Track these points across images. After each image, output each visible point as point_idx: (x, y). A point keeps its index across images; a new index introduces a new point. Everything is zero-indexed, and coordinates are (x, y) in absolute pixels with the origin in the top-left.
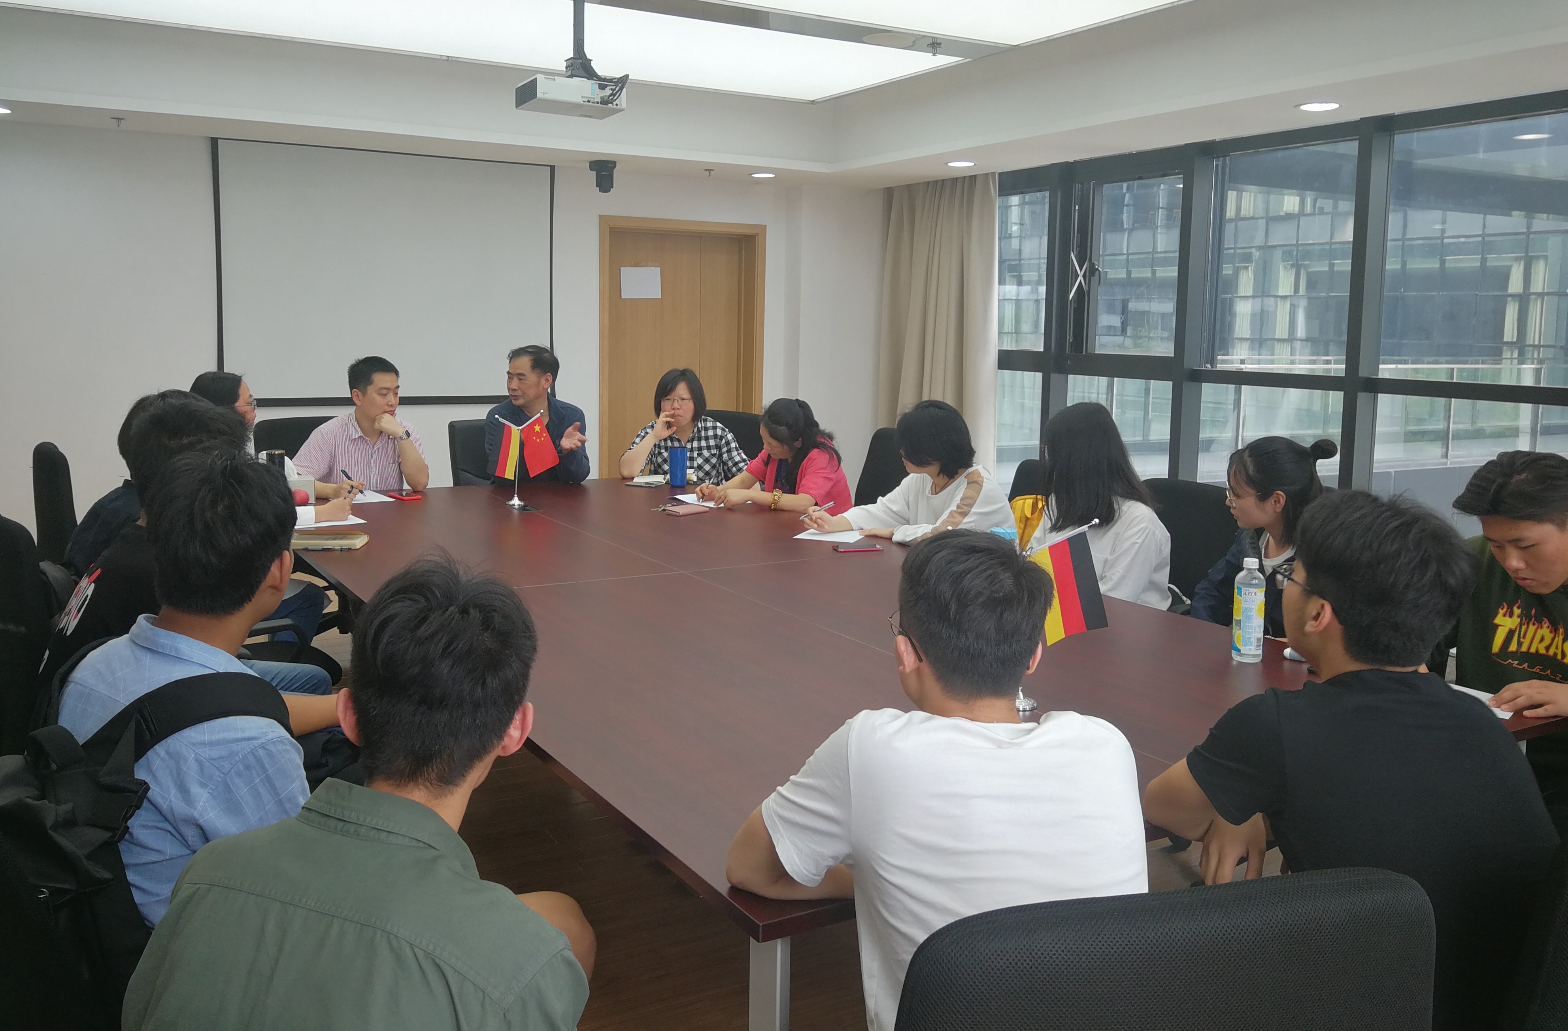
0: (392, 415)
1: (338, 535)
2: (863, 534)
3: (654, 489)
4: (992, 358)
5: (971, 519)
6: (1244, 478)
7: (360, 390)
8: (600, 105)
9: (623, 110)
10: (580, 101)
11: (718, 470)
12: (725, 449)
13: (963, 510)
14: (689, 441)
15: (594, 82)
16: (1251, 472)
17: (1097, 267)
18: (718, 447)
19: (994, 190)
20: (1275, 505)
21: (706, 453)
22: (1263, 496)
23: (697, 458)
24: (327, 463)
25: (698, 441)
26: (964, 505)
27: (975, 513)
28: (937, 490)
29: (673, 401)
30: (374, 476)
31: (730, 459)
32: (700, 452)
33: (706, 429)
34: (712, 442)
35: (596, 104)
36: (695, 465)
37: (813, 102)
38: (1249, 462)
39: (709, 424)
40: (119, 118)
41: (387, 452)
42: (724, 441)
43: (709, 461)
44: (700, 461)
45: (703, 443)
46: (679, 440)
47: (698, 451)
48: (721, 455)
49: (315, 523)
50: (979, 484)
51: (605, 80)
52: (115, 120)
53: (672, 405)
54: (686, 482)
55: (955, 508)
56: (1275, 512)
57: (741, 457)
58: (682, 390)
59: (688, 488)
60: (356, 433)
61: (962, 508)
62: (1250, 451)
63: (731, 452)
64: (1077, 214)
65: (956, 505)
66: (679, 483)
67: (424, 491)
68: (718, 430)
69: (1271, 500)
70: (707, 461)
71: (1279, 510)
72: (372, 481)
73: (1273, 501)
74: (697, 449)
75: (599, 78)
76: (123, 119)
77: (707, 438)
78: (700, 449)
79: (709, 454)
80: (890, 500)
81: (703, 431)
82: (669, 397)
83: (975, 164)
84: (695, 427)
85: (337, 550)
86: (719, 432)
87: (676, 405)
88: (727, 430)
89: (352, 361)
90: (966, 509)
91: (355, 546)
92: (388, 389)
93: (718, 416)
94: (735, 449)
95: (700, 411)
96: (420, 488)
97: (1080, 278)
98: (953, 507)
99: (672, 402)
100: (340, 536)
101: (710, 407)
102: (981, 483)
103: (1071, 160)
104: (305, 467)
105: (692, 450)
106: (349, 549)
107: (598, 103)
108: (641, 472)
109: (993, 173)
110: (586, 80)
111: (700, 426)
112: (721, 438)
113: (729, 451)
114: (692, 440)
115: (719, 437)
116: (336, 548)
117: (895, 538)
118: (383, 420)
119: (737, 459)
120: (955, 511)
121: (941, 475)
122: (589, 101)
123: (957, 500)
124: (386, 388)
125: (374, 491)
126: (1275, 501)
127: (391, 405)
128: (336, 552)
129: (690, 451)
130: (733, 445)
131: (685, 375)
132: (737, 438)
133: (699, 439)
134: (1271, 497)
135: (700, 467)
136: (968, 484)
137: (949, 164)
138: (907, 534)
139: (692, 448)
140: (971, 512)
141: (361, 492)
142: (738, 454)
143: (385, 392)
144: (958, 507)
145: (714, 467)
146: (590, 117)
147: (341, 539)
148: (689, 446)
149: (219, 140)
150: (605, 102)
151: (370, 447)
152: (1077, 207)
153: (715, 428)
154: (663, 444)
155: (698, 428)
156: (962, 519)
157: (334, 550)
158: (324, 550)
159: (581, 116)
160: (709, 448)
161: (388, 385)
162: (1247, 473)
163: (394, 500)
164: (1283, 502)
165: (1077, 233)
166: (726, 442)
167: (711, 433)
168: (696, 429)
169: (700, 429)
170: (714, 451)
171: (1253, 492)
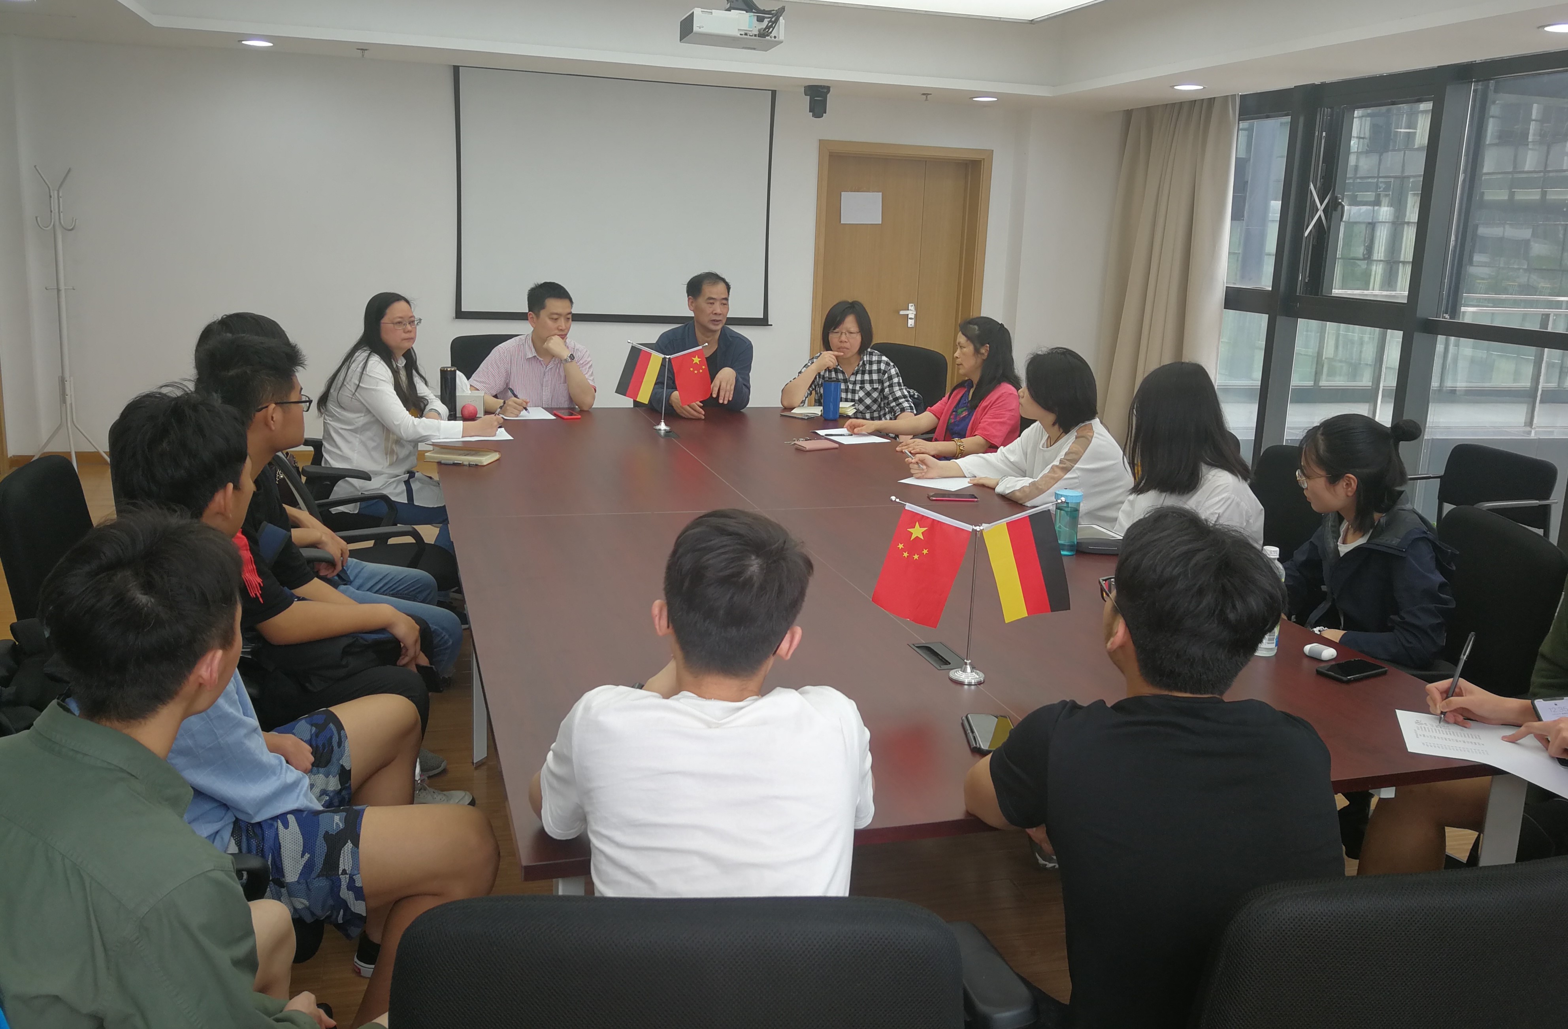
0: (563, 338)
1: (470, 450)
2: (972, 482)
3: (806, 421)
4: (1219, 295)
5: (1075, 475)
6: (1314, 457)
7: (534, 313)
8: (757, 38)
9: (782, 42)
10: (737, 34)
11: (880, 404)
12: (887, 384)
13: (1065, 466)
14: (853, 374)
15: (752, 14)
16: (1321, 451)
17: (1340, 201)
18: (881, 382)
19: (1233, 113)
20: (1347, 489)
21: (868, 387)
22: (1334, 478)
23: (859, 391)
24: (503, 379)
25: (862, 374)
26: (1068, 460)
27: (1078, 469)
28: (1052, 442)
29: (841, 334)
30: (546, 395)
31: (891, 394)
32: (862, 385)
33: (871, 363)
34: (875, 377)
35: (753, 37)
36: (857, 398)
37: (1032, 22)
38: (1320, 441)
39: (875, 358)
40: (363, 49)
41: (559, 373)
42: (886, 375)
43: (871, 395)
44: (861, 394)
45: (867, 377)
46: (843, 373)
47: (861, 384)
48: (883, 390)
49: (462, 437)
50: (1088, 439)
51: (764, 12)
52: (359, 51)
53: (840, 337)
54: (838, 416)
55: (1057, 463)
56: (1348, 496)
57: (903, 393)
58: (850, 323)
59: (841, 421)
60: (531, 353)
61: (1065, 464)
62: (1324, 428)
63: (893, 387)
64: (1323, 141)
65: (1059, 459)
66: (831, 416)
67: (590, 410)
68: (882, 364)
69: (1342, 484)
70: (868, 394)
71: (1350, 494)
72: (544, 398)
73: (1345, 484)
74: (860, 382)
75: (759, 11)
76: (366, 50)
77: (870, 372)
78: (863, 382)
79: (870, 388)
80: (1009, 450)
81: (868, 365)
82: (837, 330)
83: (1204, 88)
84: (861, 361)
85: (466, 465)
86: (883, 366)
87: (844, 338)
88: (892, 364)
89: (531, 285)
90: (1068, 464)
91: (482, 463)
92: (559, 315)
93: (885, 349)
94: (897, 385)
95: (866, 343)
96: (586, 409)
97: (1320, 213)
98: (1056, 463)
99: (839, 334)
100: (474, 452)
101: (877, 339)
102: (1090, 439)
103: (1317, 82)
104: (483, 382)
105: (855, 383)
106: (476, 465)
107: (755, 35)
108: (801, 403)
109: (1234, 96)
110: (745, 12)
111: (865, 359)
112: (885, 372)
113: (891, 386)
114: (856, 373)
115: (882, 372)
116: (465, 463)
117: (999, 489)
118: (552, 341)
119: (898, 394)
120: (1057, 466)
121: (1057, 426)
122: (746, 34)
123: (1062, 455)
124: (557, 314)
125: (544, 408)
126: (1347, 484)
127: (561, 330)
128: (465, 467)
129: (853, 384)
130: (896, 380)
131: (855, 308)
132: (902, 373)
133: (863, 373)
134: (1341, 480)
135: (861, 401)
136: (1076, 438)
137: (1176, 87)
138: (1008, 486)
139: (856, 380)
140: (1074, 468)
141: (526, 409)
142: (900, 390)
143: (555, 316)
144: (1061, 462)
145: (875, 401)
146: (754, 49)
147: (472, 455)
148: (852, 379)
149: (460, 68)
150: (763, 34)
151: (543, 367)
152: (1324, 134)
153: (879, 362)
154: (827, 376)
155: (864, 361)
156: (1063, 475)
157: (464, 465)
158: (454, 464)
159: (743, 48)
160: (871, 382)
161: (559, 311)
162: (1317, 451)
163: (554, 418)
164: (1354, 485)
165: (1323, 163)
166: (888, 377)
167: (875, 367)
168: (861, 363)
169: (866, 363)
170: (876, 386)
171: (1322, 473)
